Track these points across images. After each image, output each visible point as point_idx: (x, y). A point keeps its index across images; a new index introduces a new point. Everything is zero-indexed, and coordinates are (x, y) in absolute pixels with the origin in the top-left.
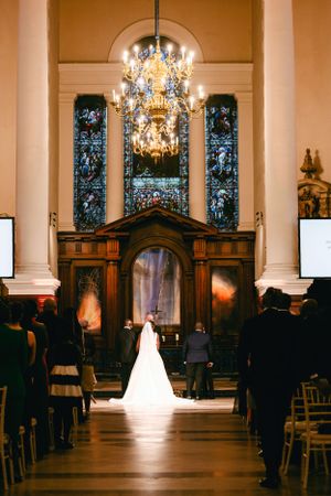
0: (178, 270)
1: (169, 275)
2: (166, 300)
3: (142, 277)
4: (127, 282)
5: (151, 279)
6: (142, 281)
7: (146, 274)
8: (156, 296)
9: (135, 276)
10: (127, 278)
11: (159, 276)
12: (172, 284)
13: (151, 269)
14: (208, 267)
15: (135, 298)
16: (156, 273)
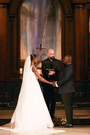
0: (59, 12)
1: (52, 16)
2: (49, 39)
3: (28, 19)
4: (15, 23)
5: (36, 20)
6: (28, 22)
7: (32, 16)
8: (40, 36)
9: (22, 18)
10: (15, 19)
11: (43, 17)
12: (54, 25)
13: (36, 11)
14: (86, 10)
15: (22, 38)
16: (40, 15)
